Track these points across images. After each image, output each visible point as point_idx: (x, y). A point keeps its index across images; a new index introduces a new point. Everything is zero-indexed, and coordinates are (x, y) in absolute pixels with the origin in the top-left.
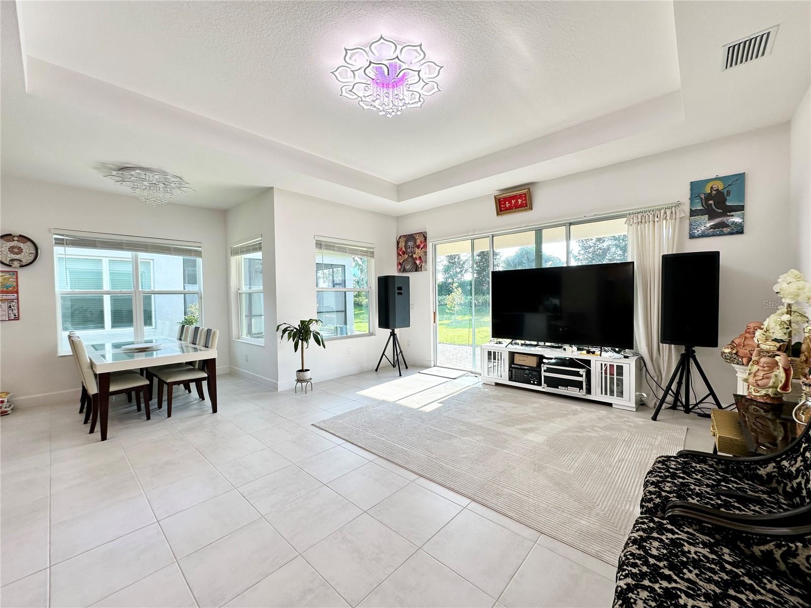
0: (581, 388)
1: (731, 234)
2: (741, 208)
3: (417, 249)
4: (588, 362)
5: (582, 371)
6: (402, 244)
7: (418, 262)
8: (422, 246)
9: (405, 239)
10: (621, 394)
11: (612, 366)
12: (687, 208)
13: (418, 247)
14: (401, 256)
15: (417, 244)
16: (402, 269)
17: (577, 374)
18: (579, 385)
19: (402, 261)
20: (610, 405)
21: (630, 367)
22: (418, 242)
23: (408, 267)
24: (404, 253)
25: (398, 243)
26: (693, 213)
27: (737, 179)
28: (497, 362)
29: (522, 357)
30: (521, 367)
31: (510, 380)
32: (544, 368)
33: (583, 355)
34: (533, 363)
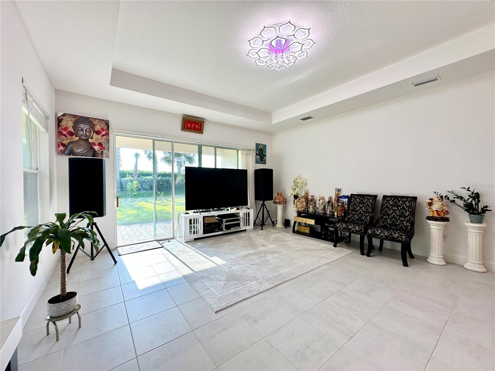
1: (263, 163)
2: (265, 156)
3: (95, 134)
4: (239, 214)
5: (238, 218)
6: (69, 124)
7: (97, 148)
8: (104, 133)
9: (74, 119)
10: (249, 225)
13: (98, 133)
14: (66, 136)
15: (96, 130)
16: (67, 152)
18: (238, 225)
19: (67, 142)
20: (245, 230)
21: (251, 212)
22: (98, 128)
23: (79, 151)
24: (71, 134)
25: (59, 121)
27: (265, 146)
28: (195, 225)
29: (208, 219)
30: (209, 224)
31: (204, 233)
32: (224, 221)
33: (236, 211)
34: (214, 220)
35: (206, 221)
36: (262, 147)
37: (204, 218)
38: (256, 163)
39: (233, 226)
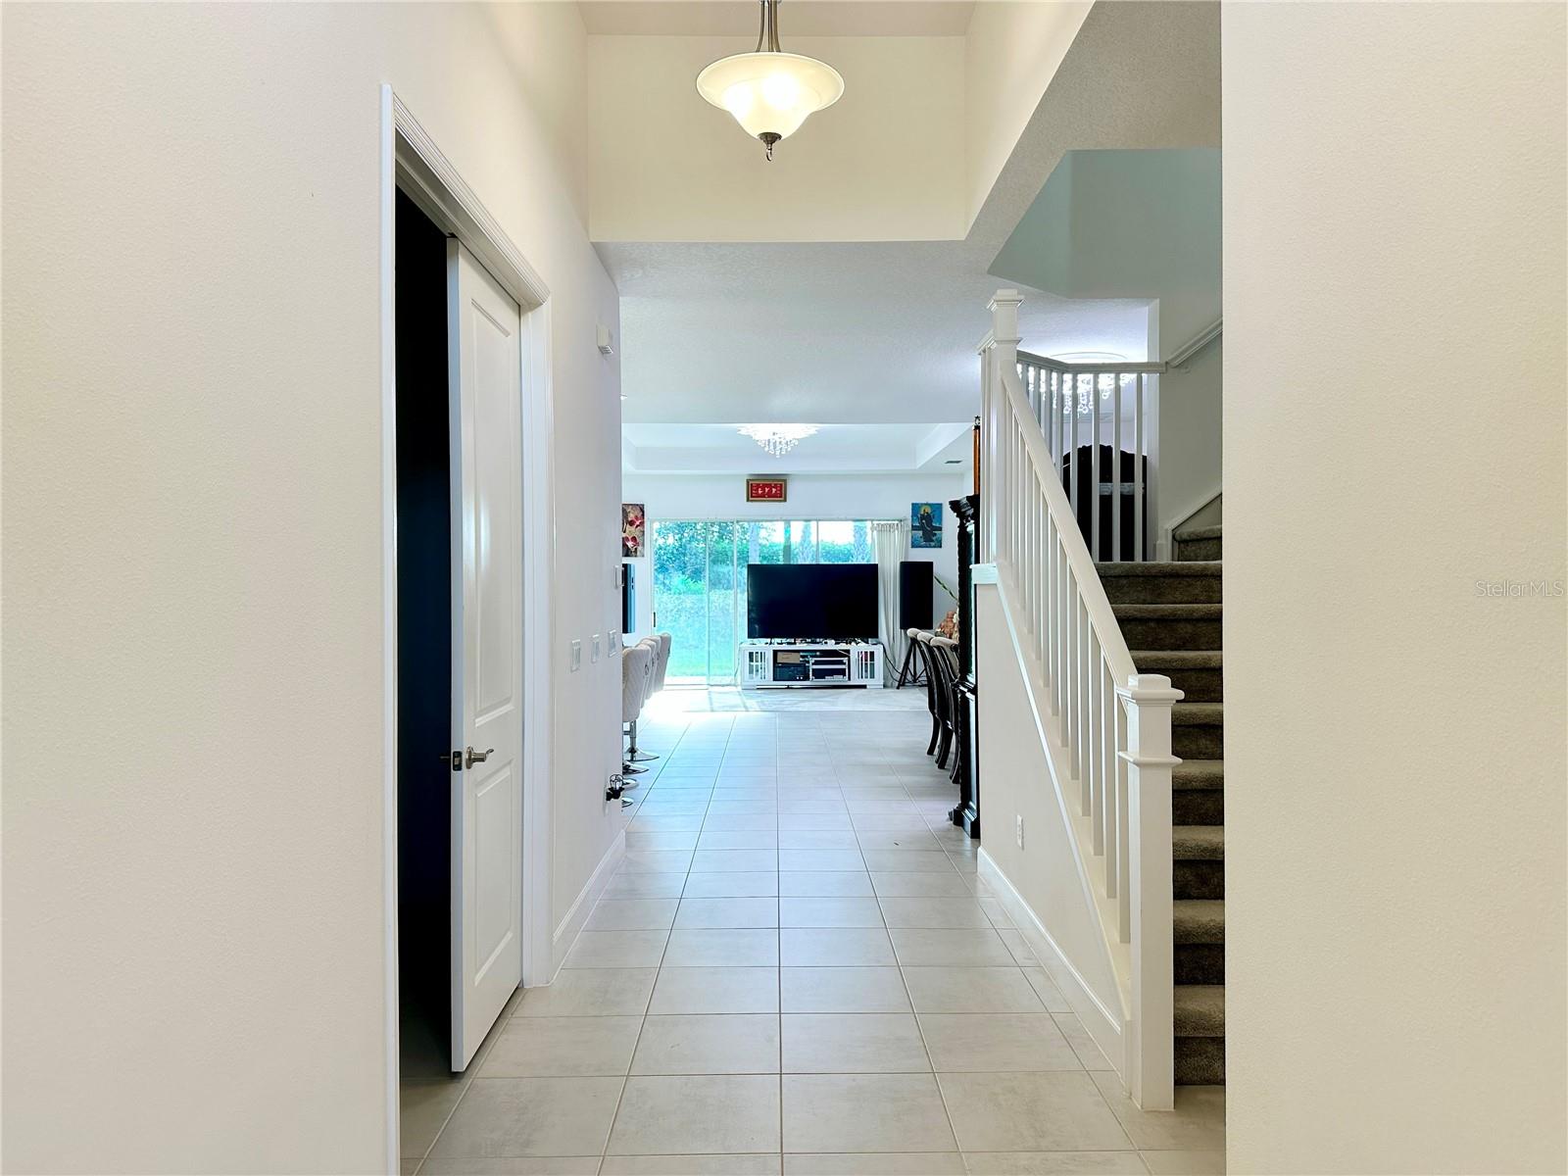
0: (845, 675)
1: (934, 547)
2: (940, 529)
3: (628, 526)
4: (848, 651)
5: (845, 660)
7: (630, 544)
10: (872, 676)
11: (866, 653)
12: (910, 522)
15: (630, 519)
17: (841, 663)
18: (842, 672)
20: (864, 687)
21: (878, 651)
26: (914, 528)
28: (759, 663)
29: (786, 655)
30: (785, 665)
31: (774, 680)
32: (812, 660)
33: (843, 646)
34: (796, 659)
35: (781, 658)
36: (929, 510)
37: (775, 652)
38: (913, 547)
39: (830, 672)
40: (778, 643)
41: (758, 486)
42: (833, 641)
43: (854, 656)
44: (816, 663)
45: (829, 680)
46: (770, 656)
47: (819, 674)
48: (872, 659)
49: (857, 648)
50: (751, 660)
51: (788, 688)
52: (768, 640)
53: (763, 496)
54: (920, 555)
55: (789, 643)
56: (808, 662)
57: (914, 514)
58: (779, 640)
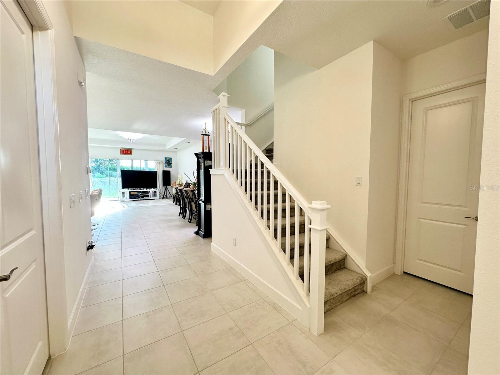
1: (170, 167)
2: (171, 163)
4: (150, 191)
5: (149, 193)
10: (156, 197)
11: (154, 191)
12: (164, 162)
17: (148, 194)
18: (149, 196)
20: (154, 199)
21: (157, 191)
27: (171, 158)
28: (125, 195)
29: (133, 193)
30: (133, 195)
31: (130, 199)
32: (140, 194)
33: (148, 190)
34: (136, 193)
35: (131, 193)
36: (169, 159)
37: (130, 192)
38: (165, 167)
39: (145, 196)
40: (130, 190)
41: (124, 151)
42: (146, 189)
43: (151, 192)
44: (141, 194)
45: (145, 198)
46: (129, 193)
47: (142, 197)
48: (156, 193)
49: (152, 190)
50: (123, 194)
51: (134, 200)
52: (128, 189)
53: (125, 153)
54: (167, 169)
55: (134, 190)
56: (139, 194)
57: (165, 160)
58: (131, 189)
